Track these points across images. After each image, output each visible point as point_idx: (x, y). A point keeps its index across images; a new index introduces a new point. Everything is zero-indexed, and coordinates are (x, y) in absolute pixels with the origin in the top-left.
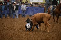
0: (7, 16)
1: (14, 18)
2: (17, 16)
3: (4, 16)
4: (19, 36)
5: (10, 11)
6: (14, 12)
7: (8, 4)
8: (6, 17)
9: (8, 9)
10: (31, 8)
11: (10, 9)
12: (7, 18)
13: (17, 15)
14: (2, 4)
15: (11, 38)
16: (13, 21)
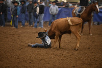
0: (26, 24)
1: (36, 27)
2: (42, 24)
3: (21, 24)
4: (45, 58)
5: (30, 16)
6: (37, 18)
7: (27, 4)
8: (23, 25)
9: (27, 13)
10: (66, 10)
11: (30, 13)
12: (26, 27)
13: (42, 22)
14: (17, 4)
15: (32, 61)
16: (35, 33)
